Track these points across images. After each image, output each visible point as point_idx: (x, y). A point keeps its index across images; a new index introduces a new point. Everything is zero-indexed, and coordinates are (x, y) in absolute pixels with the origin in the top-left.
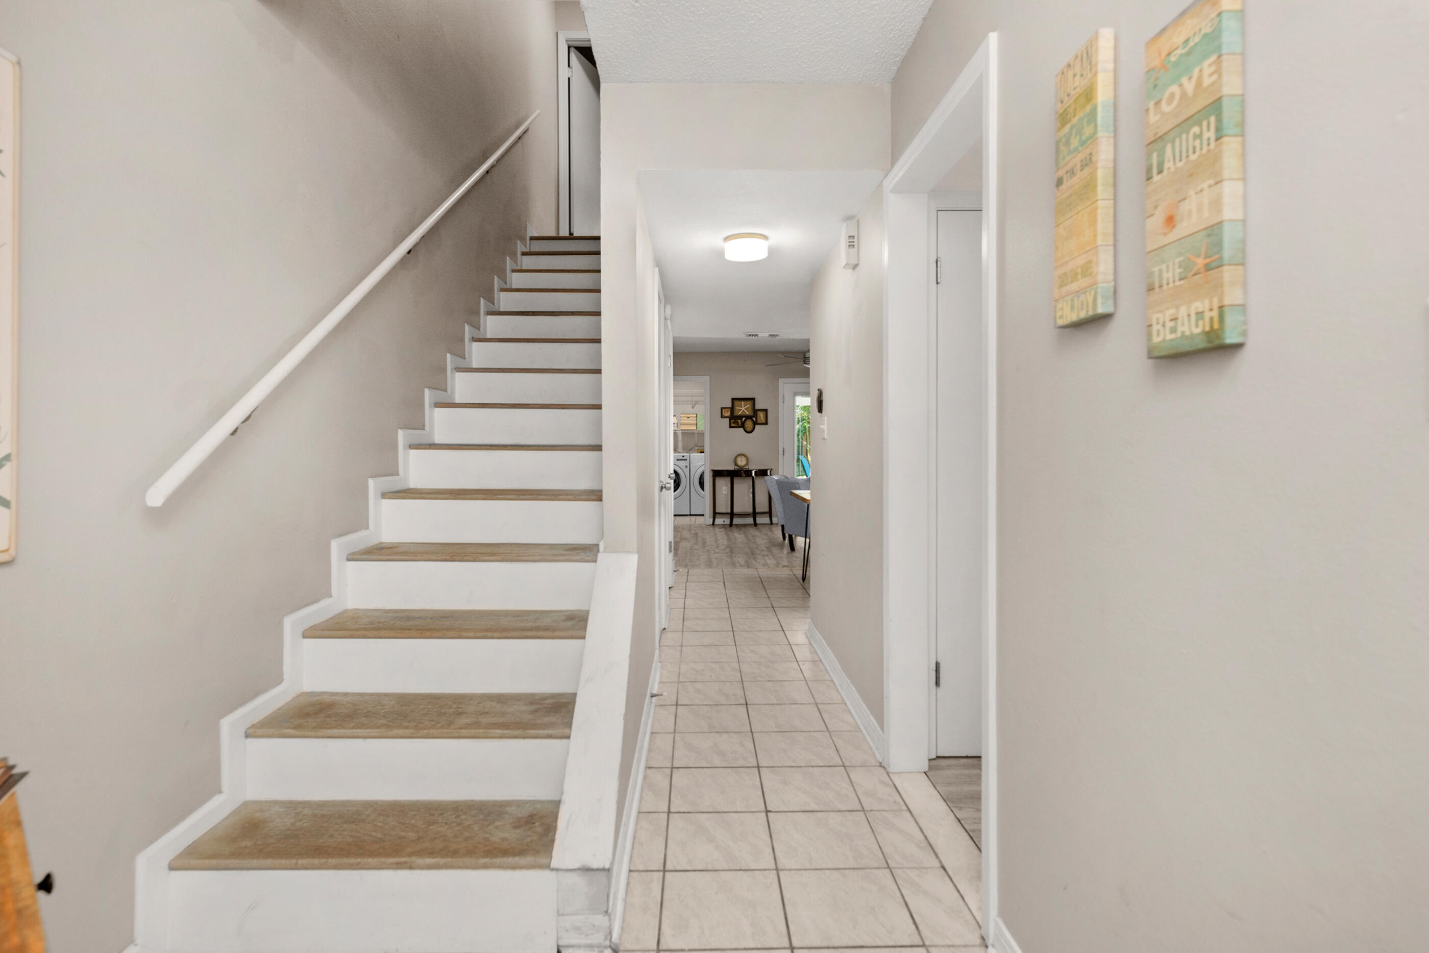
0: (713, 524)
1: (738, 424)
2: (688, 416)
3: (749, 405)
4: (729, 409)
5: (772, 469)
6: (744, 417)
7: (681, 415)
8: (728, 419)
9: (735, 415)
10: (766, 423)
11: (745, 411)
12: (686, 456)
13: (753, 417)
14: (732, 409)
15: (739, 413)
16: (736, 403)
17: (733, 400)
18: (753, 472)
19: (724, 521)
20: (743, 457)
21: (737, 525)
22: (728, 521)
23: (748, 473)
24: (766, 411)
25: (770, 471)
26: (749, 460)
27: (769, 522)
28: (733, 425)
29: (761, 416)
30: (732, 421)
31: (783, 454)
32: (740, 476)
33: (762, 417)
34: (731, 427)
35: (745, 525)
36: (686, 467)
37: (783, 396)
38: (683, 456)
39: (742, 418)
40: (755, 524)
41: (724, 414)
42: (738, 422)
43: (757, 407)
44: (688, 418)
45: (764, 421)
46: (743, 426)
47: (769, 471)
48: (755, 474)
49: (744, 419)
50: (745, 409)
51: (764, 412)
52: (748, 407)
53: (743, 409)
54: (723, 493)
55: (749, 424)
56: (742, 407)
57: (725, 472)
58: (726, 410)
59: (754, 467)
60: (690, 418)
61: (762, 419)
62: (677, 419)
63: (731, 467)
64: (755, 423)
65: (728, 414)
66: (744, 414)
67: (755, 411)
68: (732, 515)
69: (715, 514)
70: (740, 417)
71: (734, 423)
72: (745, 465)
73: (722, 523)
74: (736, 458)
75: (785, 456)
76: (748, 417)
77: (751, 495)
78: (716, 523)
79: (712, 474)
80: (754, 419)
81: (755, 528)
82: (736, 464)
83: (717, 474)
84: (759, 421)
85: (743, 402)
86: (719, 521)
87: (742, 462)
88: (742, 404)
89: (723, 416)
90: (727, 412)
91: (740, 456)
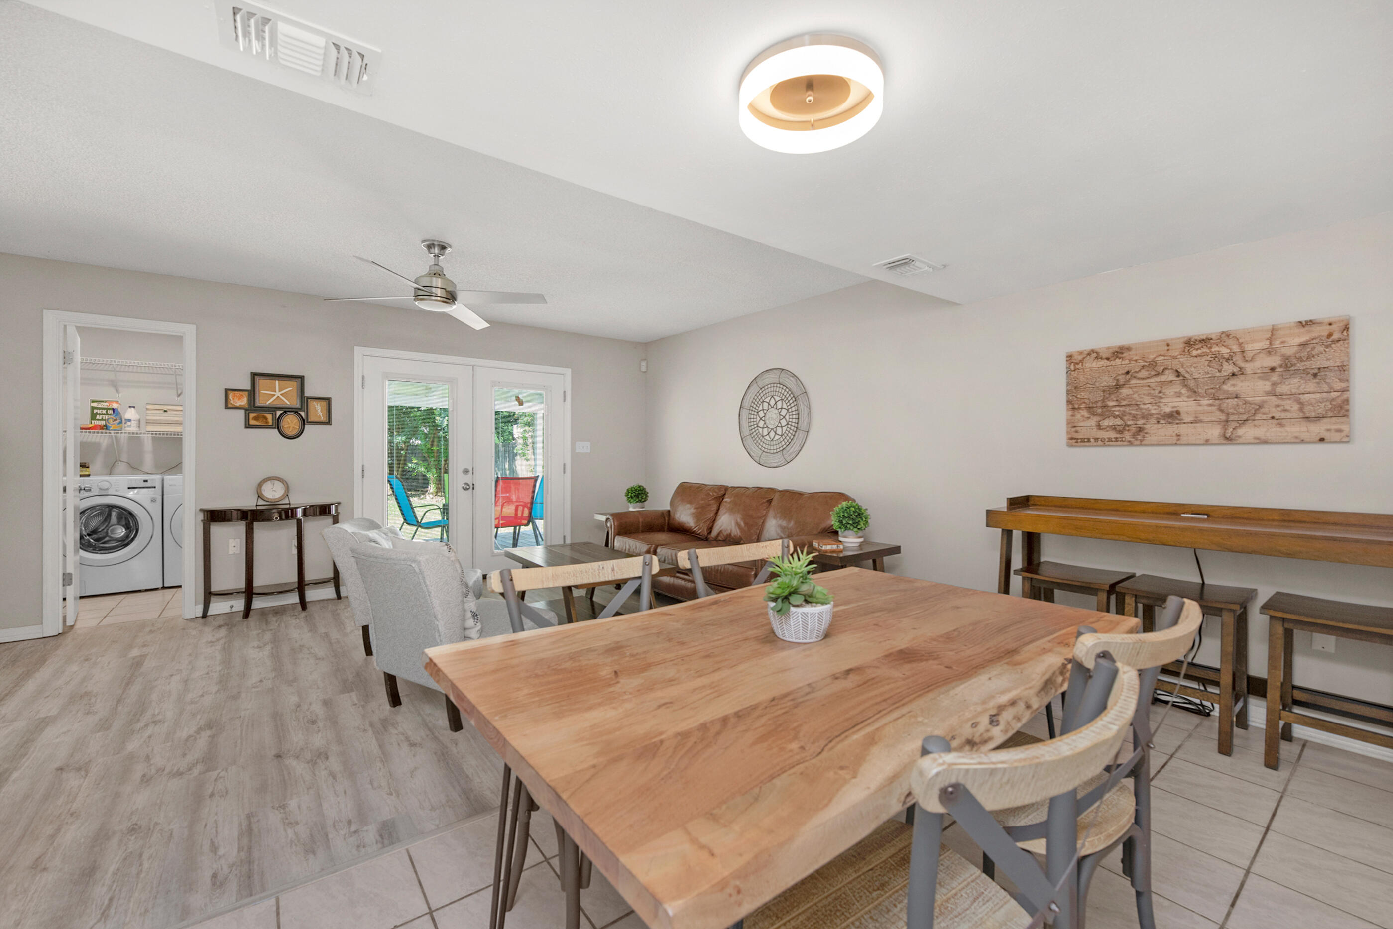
0: (204, 615)
1: (267, 422)
2: (165, 408)
3: (291, 387)
4: (247, 393)
5: (339, 503)
6: (279, 408)
7: (149, 407)
8: (243, 411)
9: (258, 404)
10: (328, 423)
11: (281, 397)
12: (152, 480)
13: (301, 409)
14: (252, 393)
15: (268, 403)
16: (261, 382)
17: (254, 375)
18: (299, 512)
19: (232, 607)
20: (276, 482)
21: (263, 612)
22: (239, 604)
23: (288, 514)
24: (328, 400)
25: (336, 507)
26: (290, 488)
27: (334, 596)
28: (252, 422)
29: (317, 410)
30: (252, 416)
31: (363, 476)
32: (269, 519)
33: (319, 411)
34: (248, 426)
35: (279, 611)
36: (153, 500)
37: (363, 377)
38: (146, 481)
39: (275, 411)
40: (303, 604)
41: (232, 402)
42: (266, 418)
43: (307, 393)
44: (165, 411)
45: (323, 418)
46: (277, 425)
47: (333, 507)
48: (305, 513)
49: (279, 413)
50: (281, 394)
51: (324, 403)
52: (292, 390)
53: (278, 394)
54: (231, 552)
55: (291, 423)
56: (274, 390)
57: (235, 513)
58: (237, 393)
59: (299, 499)
60: (169, 412)
61: (320, 414)
62: (138, 413)
63: (249, 502)
64: (304, 422)
65: (244, 401)
66: (278, 403)
67: (305, 400)
68: (249, 592)
69: (209, 595)
70: (272, 409)
71: (256, 419)
72: (282, 498)
73: (228, 610)
74: (260, 485)
75: (364, 478)
76: (286, 411)
77: (295, 551)
78: (210, 612)
79: (201, 516)
80: (303, 414)
81: (304, 614)
82: (260, 496)
83: (215, 516)
84: (311, 419)
85: (277, 381)
86: (218, 607)
87: (273, 492)
88: (275, 384)
89: (229, 405)
90: (240, 398)
91: (269, 482)
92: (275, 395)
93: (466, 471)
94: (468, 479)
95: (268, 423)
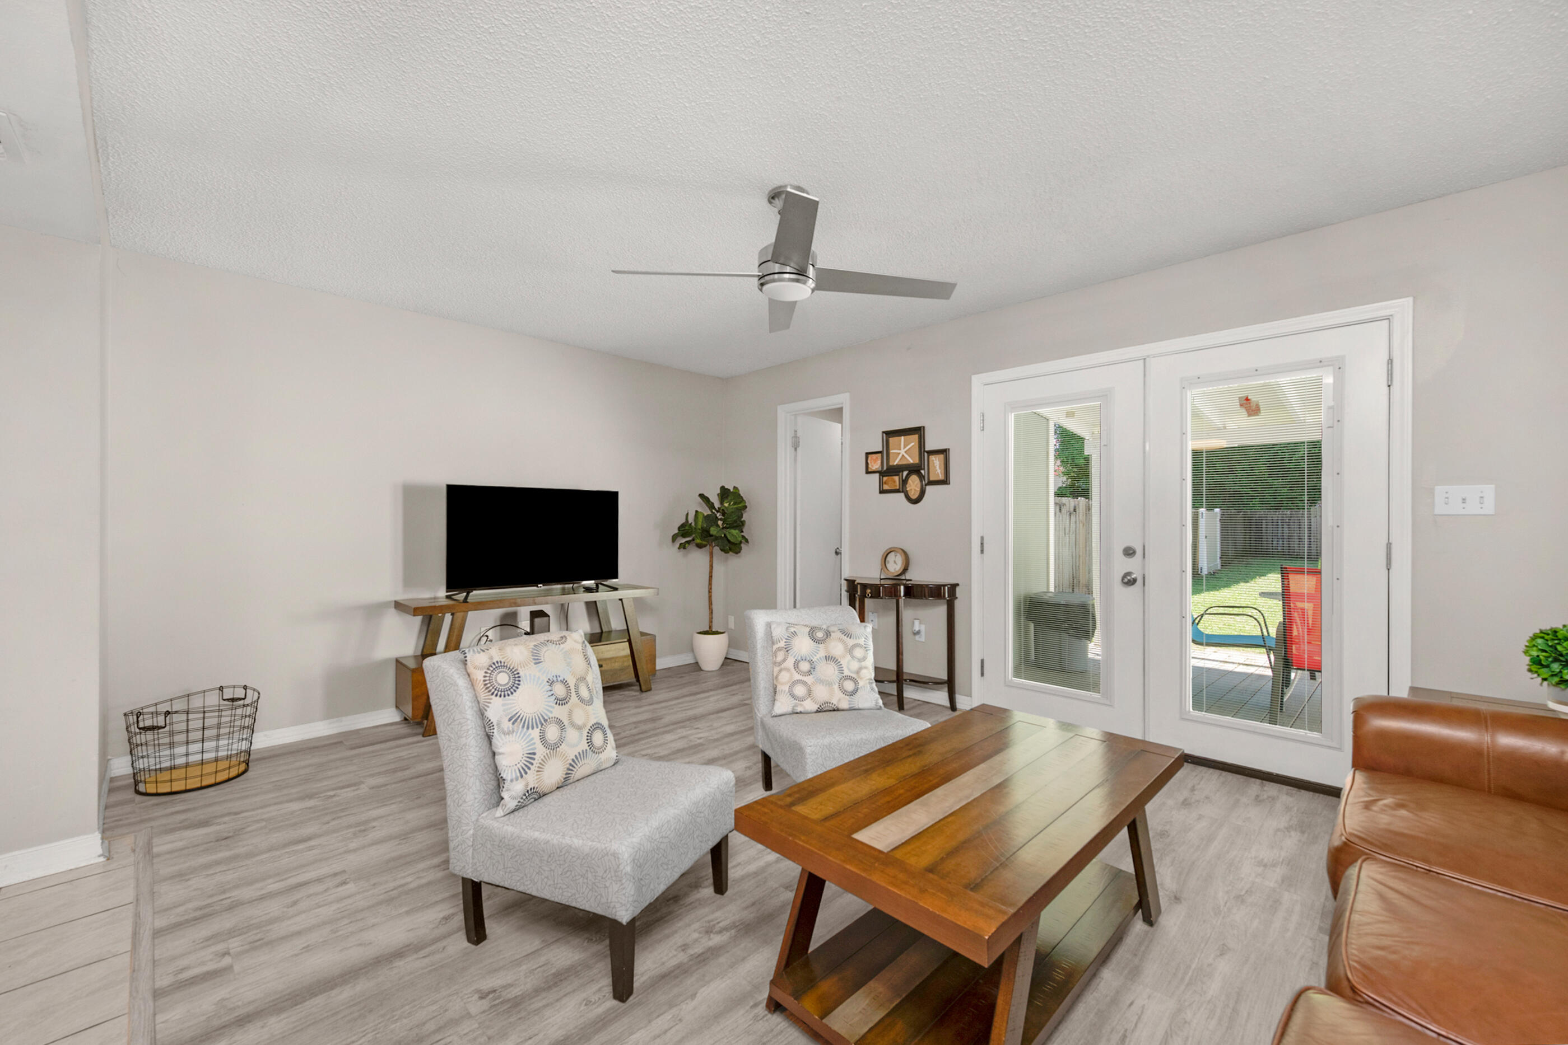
3: (913, 442)
4: (880, 455)
5: (954, 586)
6: (905, 468)
8: (877, 475)
9: (889, 465)
10: (945, 482)
11: (907, 455)
13: (923, 467)
14: (885, 452)
15: (895, 464)
16: (891, 440)
17: (887, 433)
24: (944, 452)
28: (886, 487)
29: (937, 464)
30: (885, 479)
31: (982, 551)
33: (938, 467)
34: (882, 492)
37: (982, 415)
39: (902, 473)
41: (870, 466)
42: (895, 482)
43: (929, 447)
45: (941, 477)
46: (902, 489)
47: (947, 590)
49: (905, 473)
50: (905, 452)
51: (943, 456)
52: (913, 446)
53: (902, 452)
55: (914, 484)
56: (900, 449)
58: (874, 456)
61: (939, 471)
64: (926, 482)
65: (876, 464)
66: (903, 463)
67: (926, 456)
70: (899, 470)
71: (887, 482)
72: (900, 572)
75: (985, 555)
76: (915, 470)
80: (924, 472)
82: (884, 571)
84: (933, 477)
85: (901, 438)
87: (895, 565)
88: (900, 441)
89: (870, 470)
90: (875, 461)
91: (893, 553)
92: (899, 453)
93: (1129, 552)
94: (1133, 565)
95: (896, 486)
